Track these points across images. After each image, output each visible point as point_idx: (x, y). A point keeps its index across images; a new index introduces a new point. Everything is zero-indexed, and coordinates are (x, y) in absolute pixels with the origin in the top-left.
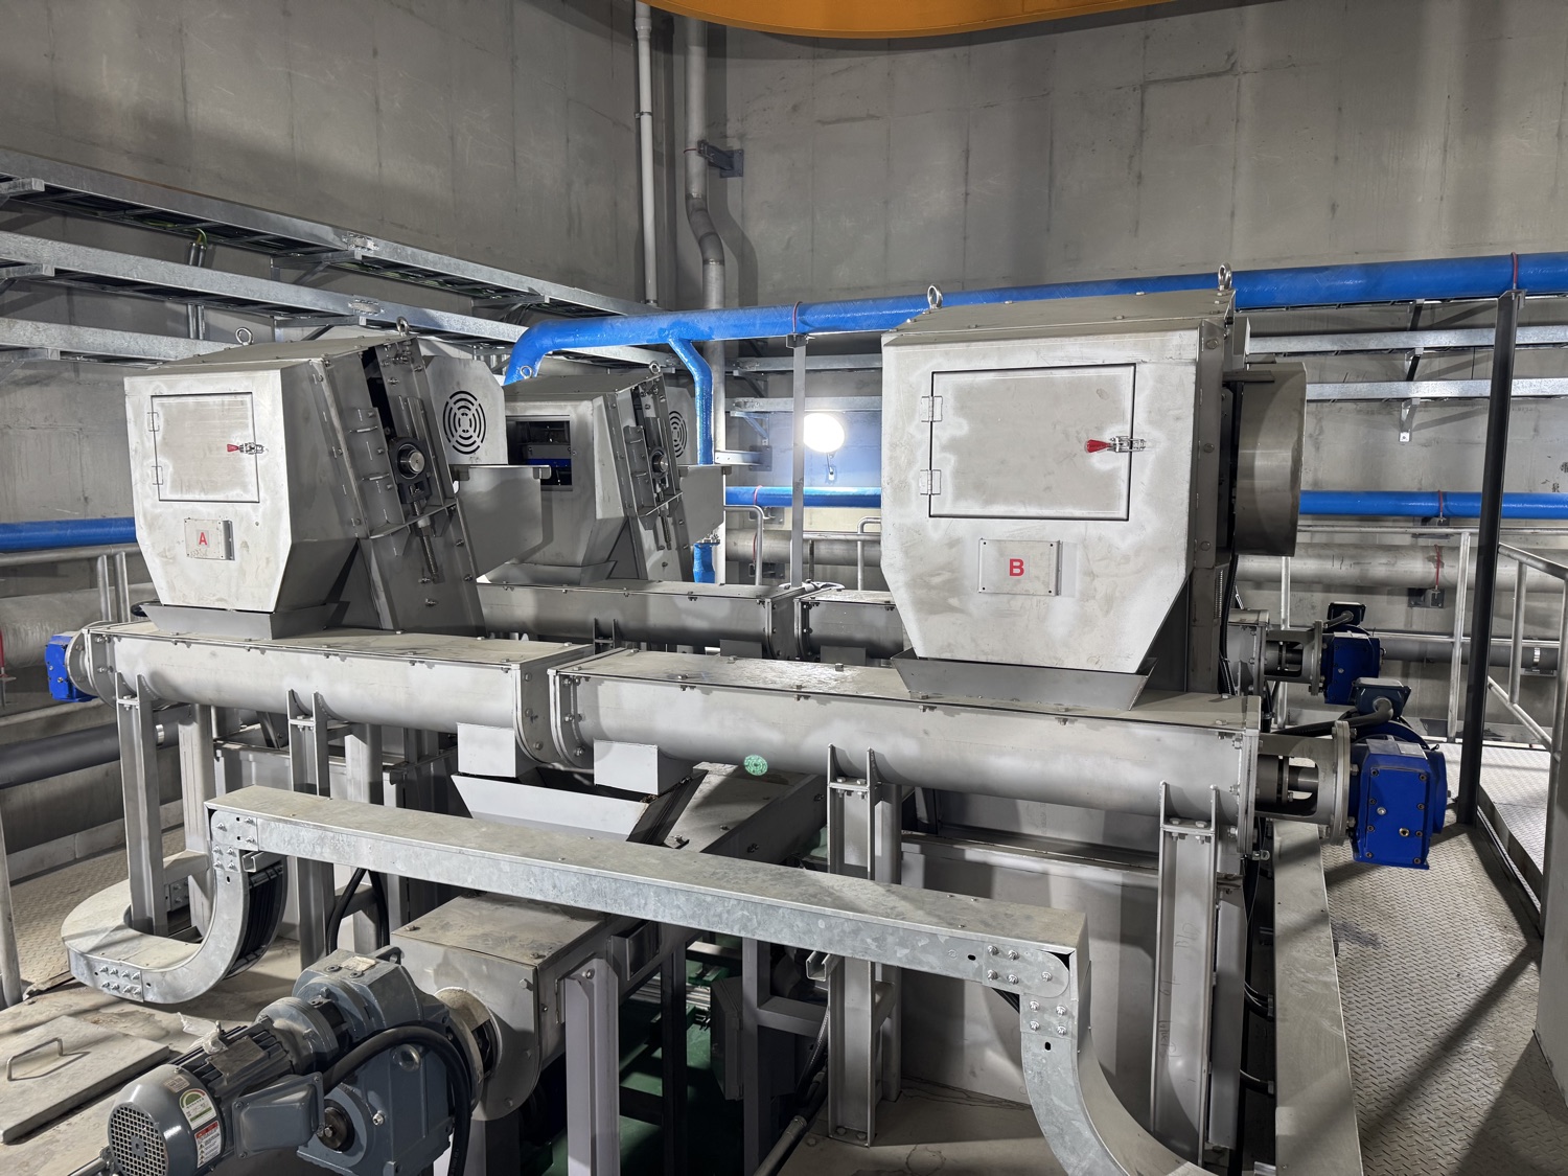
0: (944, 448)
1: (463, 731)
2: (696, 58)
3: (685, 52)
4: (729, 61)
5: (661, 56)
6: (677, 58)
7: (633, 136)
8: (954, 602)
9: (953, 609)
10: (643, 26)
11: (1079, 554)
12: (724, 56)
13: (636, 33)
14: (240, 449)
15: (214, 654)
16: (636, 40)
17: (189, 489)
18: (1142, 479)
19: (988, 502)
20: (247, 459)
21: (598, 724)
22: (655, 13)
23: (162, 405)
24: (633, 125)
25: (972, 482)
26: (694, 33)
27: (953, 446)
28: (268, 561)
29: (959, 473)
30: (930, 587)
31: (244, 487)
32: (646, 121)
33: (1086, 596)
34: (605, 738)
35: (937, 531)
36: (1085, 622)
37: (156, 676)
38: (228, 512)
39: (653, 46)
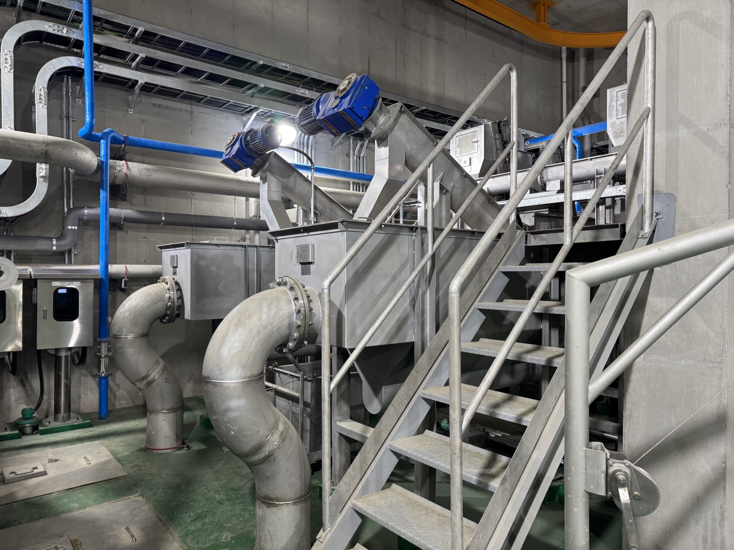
0: (619, 105)
2: (582, 61)
3: (579, 60)
4: (595, 61)
5: (570, 64)
6: (576, 64)
7: (560, 90)
8: (622, 135)
9: (621, 136)
10: (564, 55)
12: (593, 59)
13: (561, 58)
14: (475, 142)
16: (562, 60)
17: (462, 153)
20: (476, 144)
21: (547, 178)
22: (568, 49)
23: (458, 138)
24: (560, 87)
26: (581, 53)
27: (621, 105)
28: (478, 164)
29: (622, 110)
30: (617, 133)
31: (475, 150)
32: (565, 85)
34: (549, 181)
35: (618, 122)
39: (567, 61)
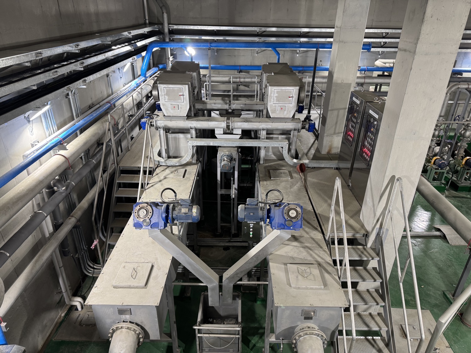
0: (275, 97)
1: (216, 129)
9: (275, 113)
11: (287, 107)
14: (181, 95)
15: (176, 122)
17: (171, 100)
18: (293, 100)
19: (279, 102)
20: (182, 97)
21: (234, 127)
23: (166, 89)
25: (278, 100)
27: (276, 97)
28: (185, 110)
29: (276, 99)
30: (273, 111)
31: (181, 100)
33: (288, 111)
35: (274, 105)
36: (287, 113)
37: (165, 126)
38: (178, 103)
